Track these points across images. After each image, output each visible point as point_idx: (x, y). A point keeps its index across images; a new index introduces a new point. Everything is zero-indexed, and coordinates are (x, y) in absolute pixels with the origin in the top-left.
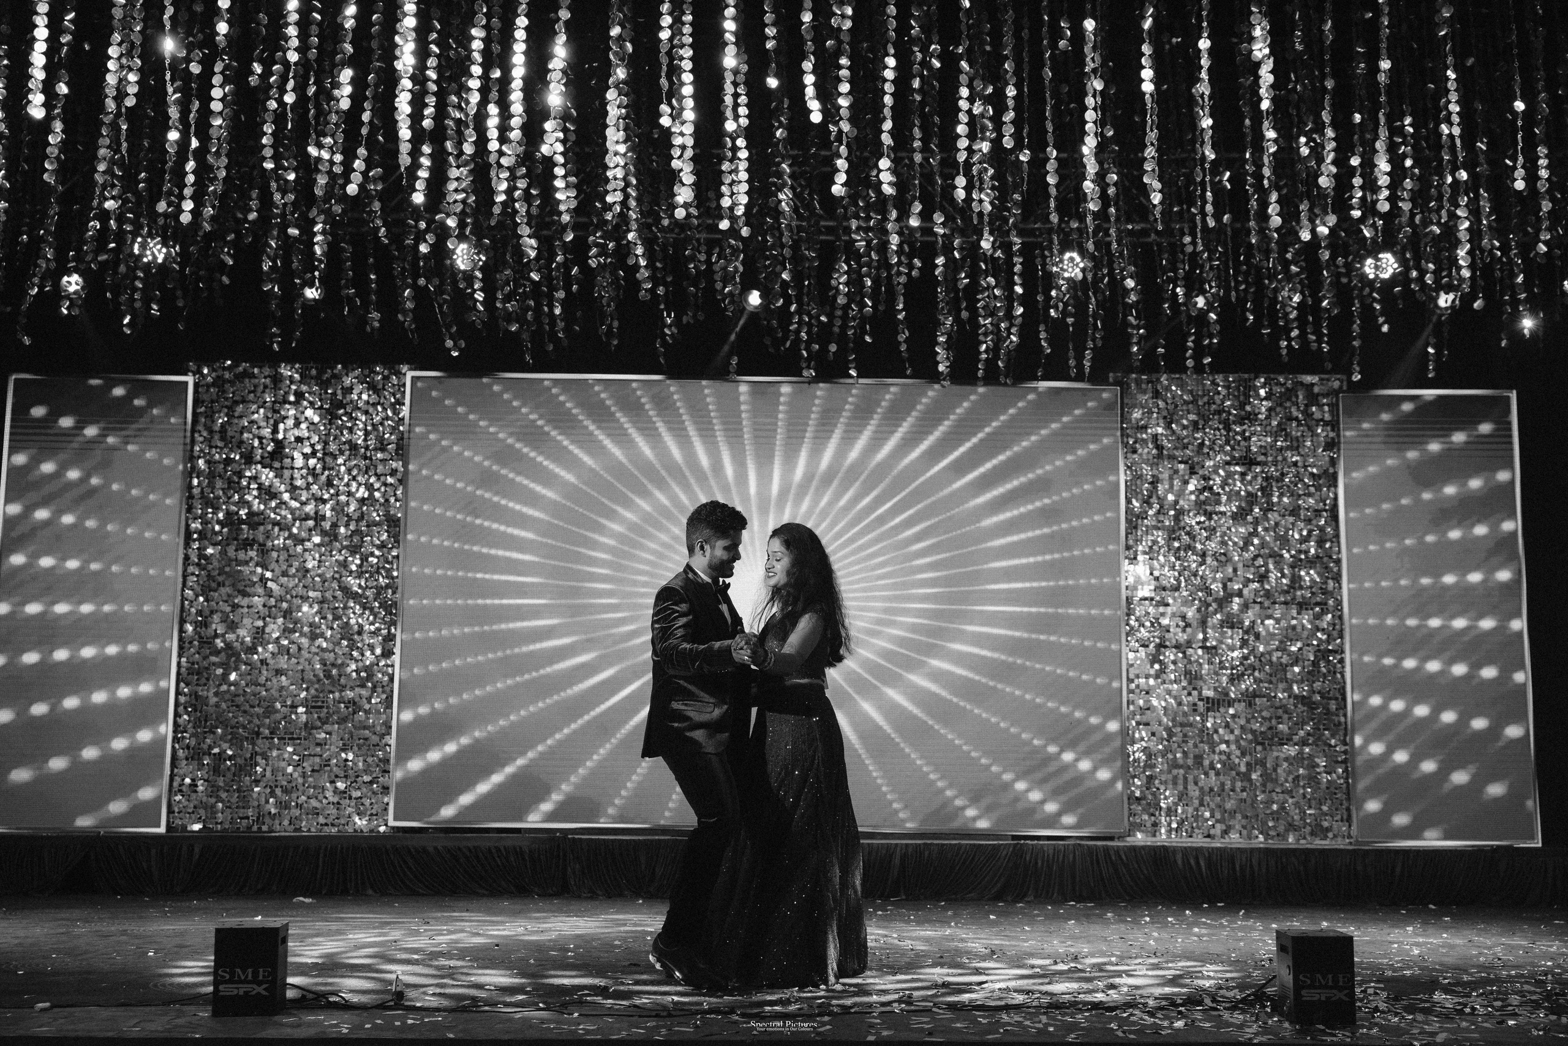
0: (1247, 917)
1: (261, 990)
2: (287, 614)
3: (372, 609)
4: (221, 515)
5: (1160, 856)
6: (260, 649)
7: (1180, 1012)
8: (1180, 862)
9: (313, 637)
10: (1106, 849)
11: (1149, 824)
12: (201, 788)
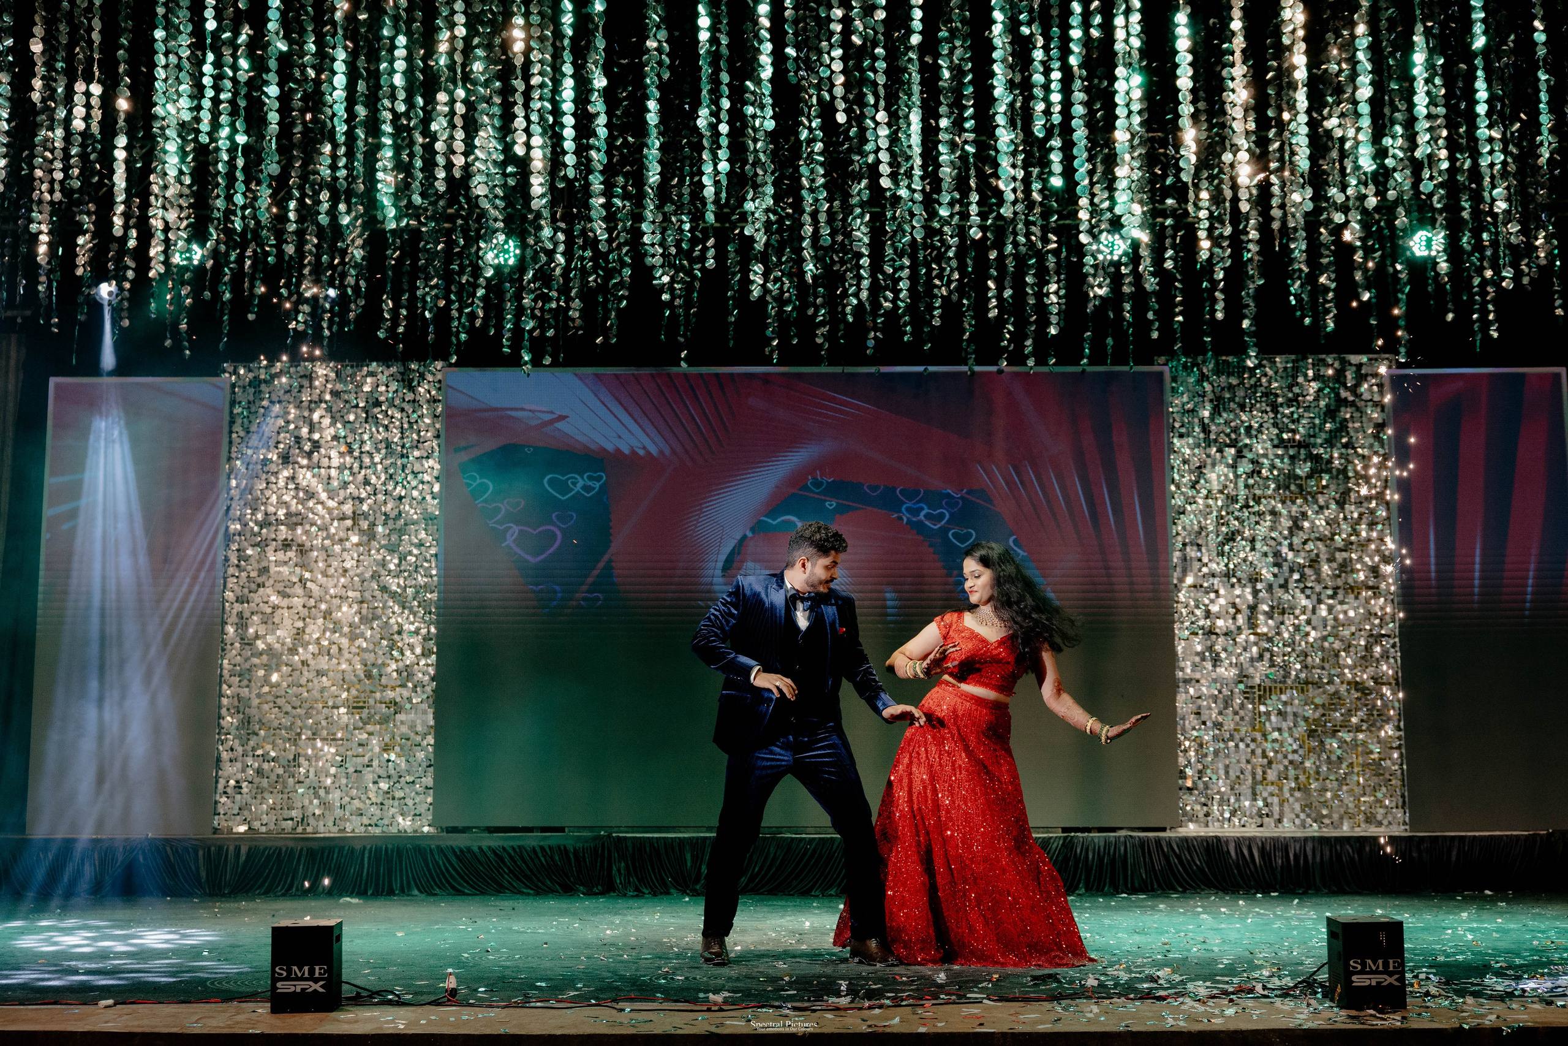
0: (1300, 905)
1: (317, 987)
2: (327, 615)
3: (411, 609)
4: (260, 516)
5: (1213, 847)
6: (301, 650)
7: (1231, 1001)
8: (1233, 853)
9: (353, 638)
10: (1158, 841)
11: (1201, 815)
12: (245, 790)
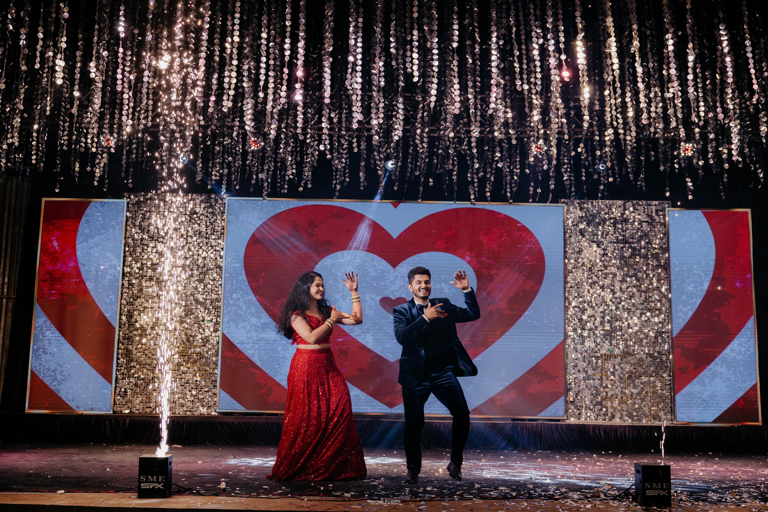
0: (622, 458)
1: (160, 486)
3: (209, 310)
4: (139, 265)
5: (582, 429)
6: (156, 328)
7: (589, 501)
8: (591, 432)
9: (181, 323)
10: (556, 425)
11: (576, 414)
12: (129, 393)
